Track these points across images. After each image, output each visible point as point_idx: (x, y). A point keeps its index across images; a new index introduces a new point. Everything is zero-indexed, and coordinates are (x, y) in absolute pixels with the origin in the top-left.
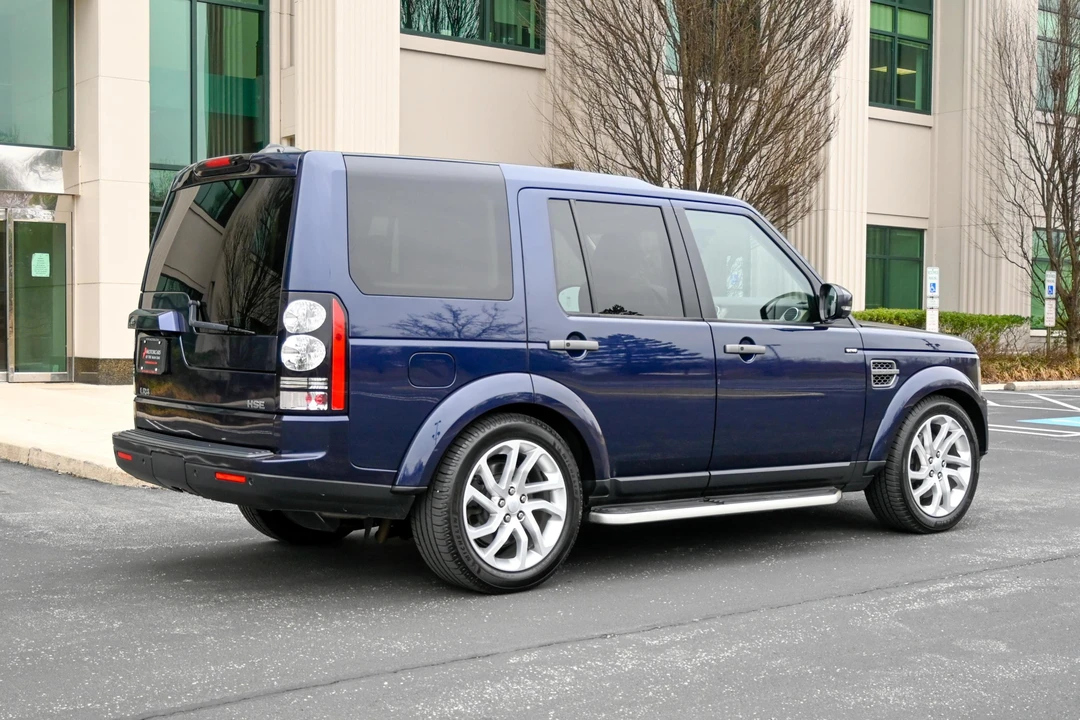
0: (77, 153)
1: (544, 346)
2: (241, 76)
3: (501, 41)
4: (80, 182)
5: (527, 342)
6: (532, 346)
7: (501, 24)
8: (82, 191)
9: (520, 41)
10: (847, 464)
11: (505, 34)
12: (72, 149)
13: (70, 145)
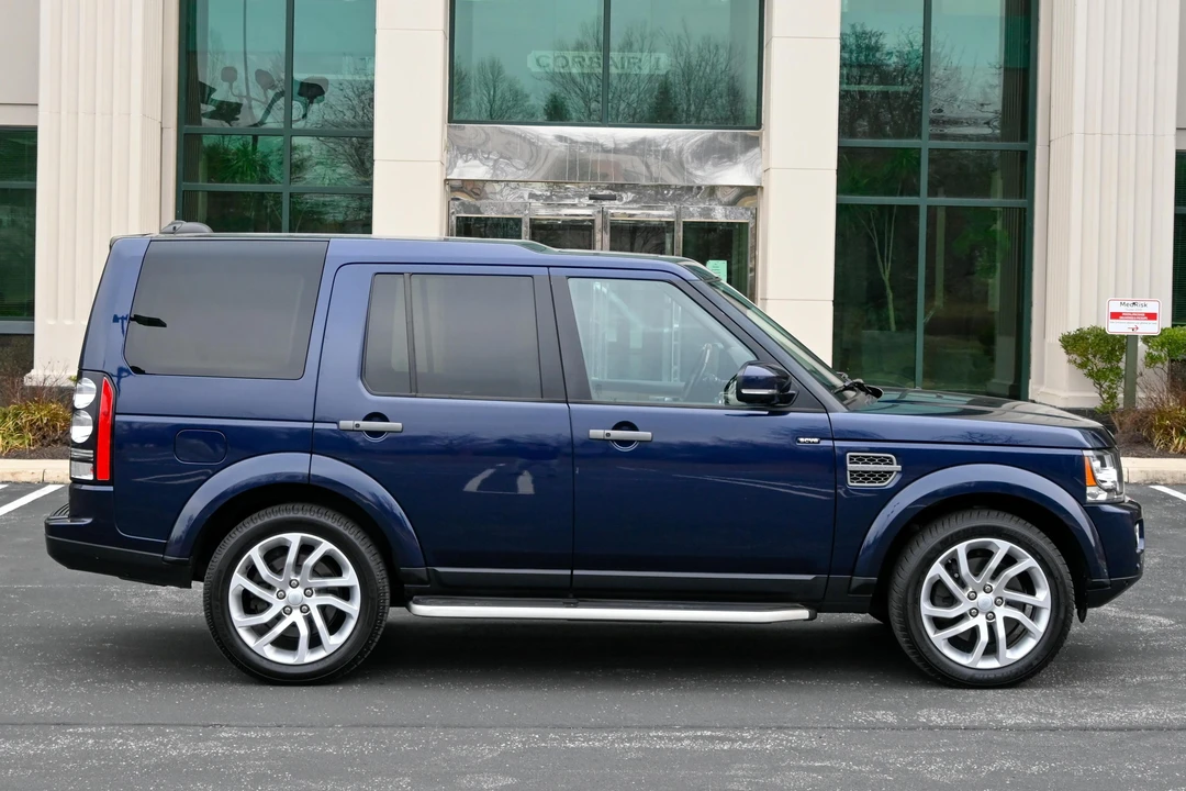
1: (334, 426)
5: (313, 421)
6: (317, 426)
10: (810, 577)
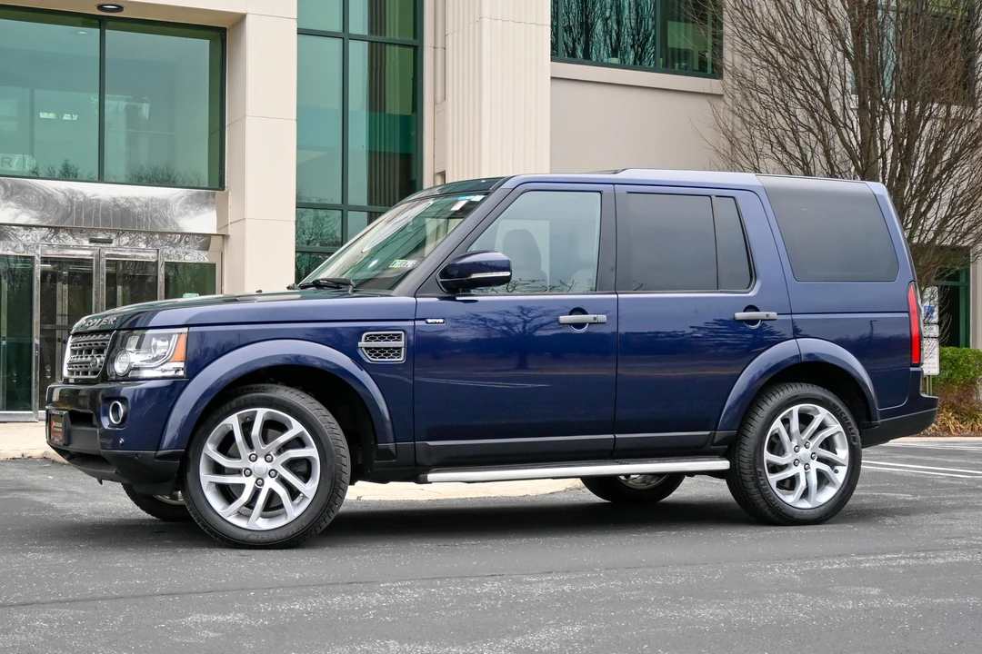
0: (228, 193)
2: (398, 112)
3: (673, 67)
4: (229, 221)
7: (673, 49)
8: (231, 231)
9: (696, 67)
11: (677, 59)
12: (224, 190)
13: (222, 186)
